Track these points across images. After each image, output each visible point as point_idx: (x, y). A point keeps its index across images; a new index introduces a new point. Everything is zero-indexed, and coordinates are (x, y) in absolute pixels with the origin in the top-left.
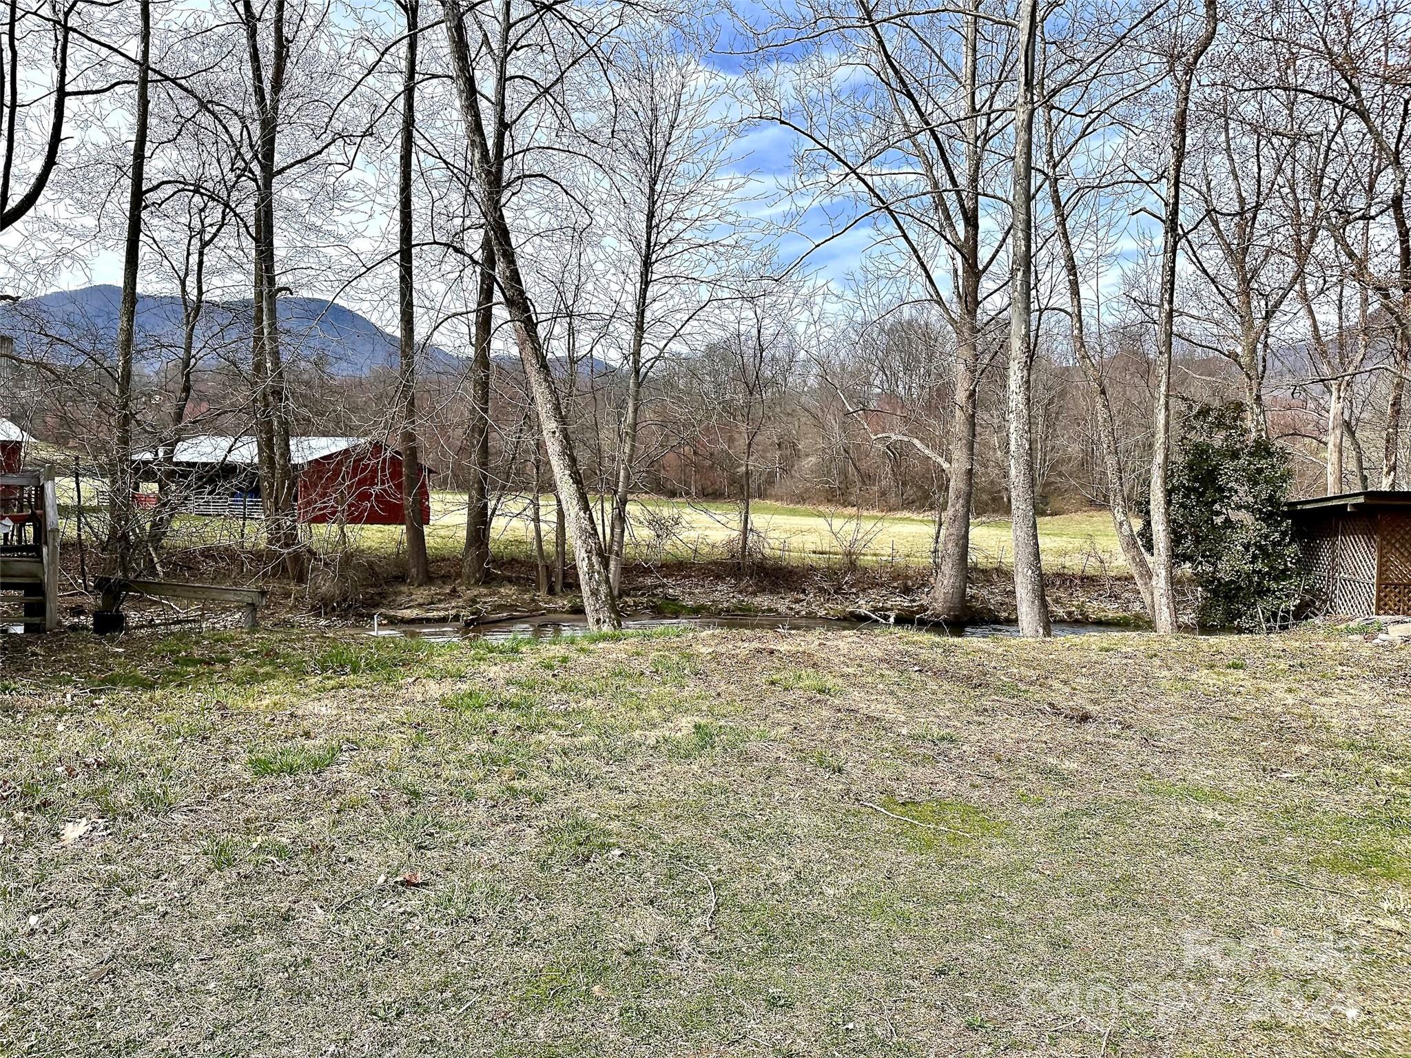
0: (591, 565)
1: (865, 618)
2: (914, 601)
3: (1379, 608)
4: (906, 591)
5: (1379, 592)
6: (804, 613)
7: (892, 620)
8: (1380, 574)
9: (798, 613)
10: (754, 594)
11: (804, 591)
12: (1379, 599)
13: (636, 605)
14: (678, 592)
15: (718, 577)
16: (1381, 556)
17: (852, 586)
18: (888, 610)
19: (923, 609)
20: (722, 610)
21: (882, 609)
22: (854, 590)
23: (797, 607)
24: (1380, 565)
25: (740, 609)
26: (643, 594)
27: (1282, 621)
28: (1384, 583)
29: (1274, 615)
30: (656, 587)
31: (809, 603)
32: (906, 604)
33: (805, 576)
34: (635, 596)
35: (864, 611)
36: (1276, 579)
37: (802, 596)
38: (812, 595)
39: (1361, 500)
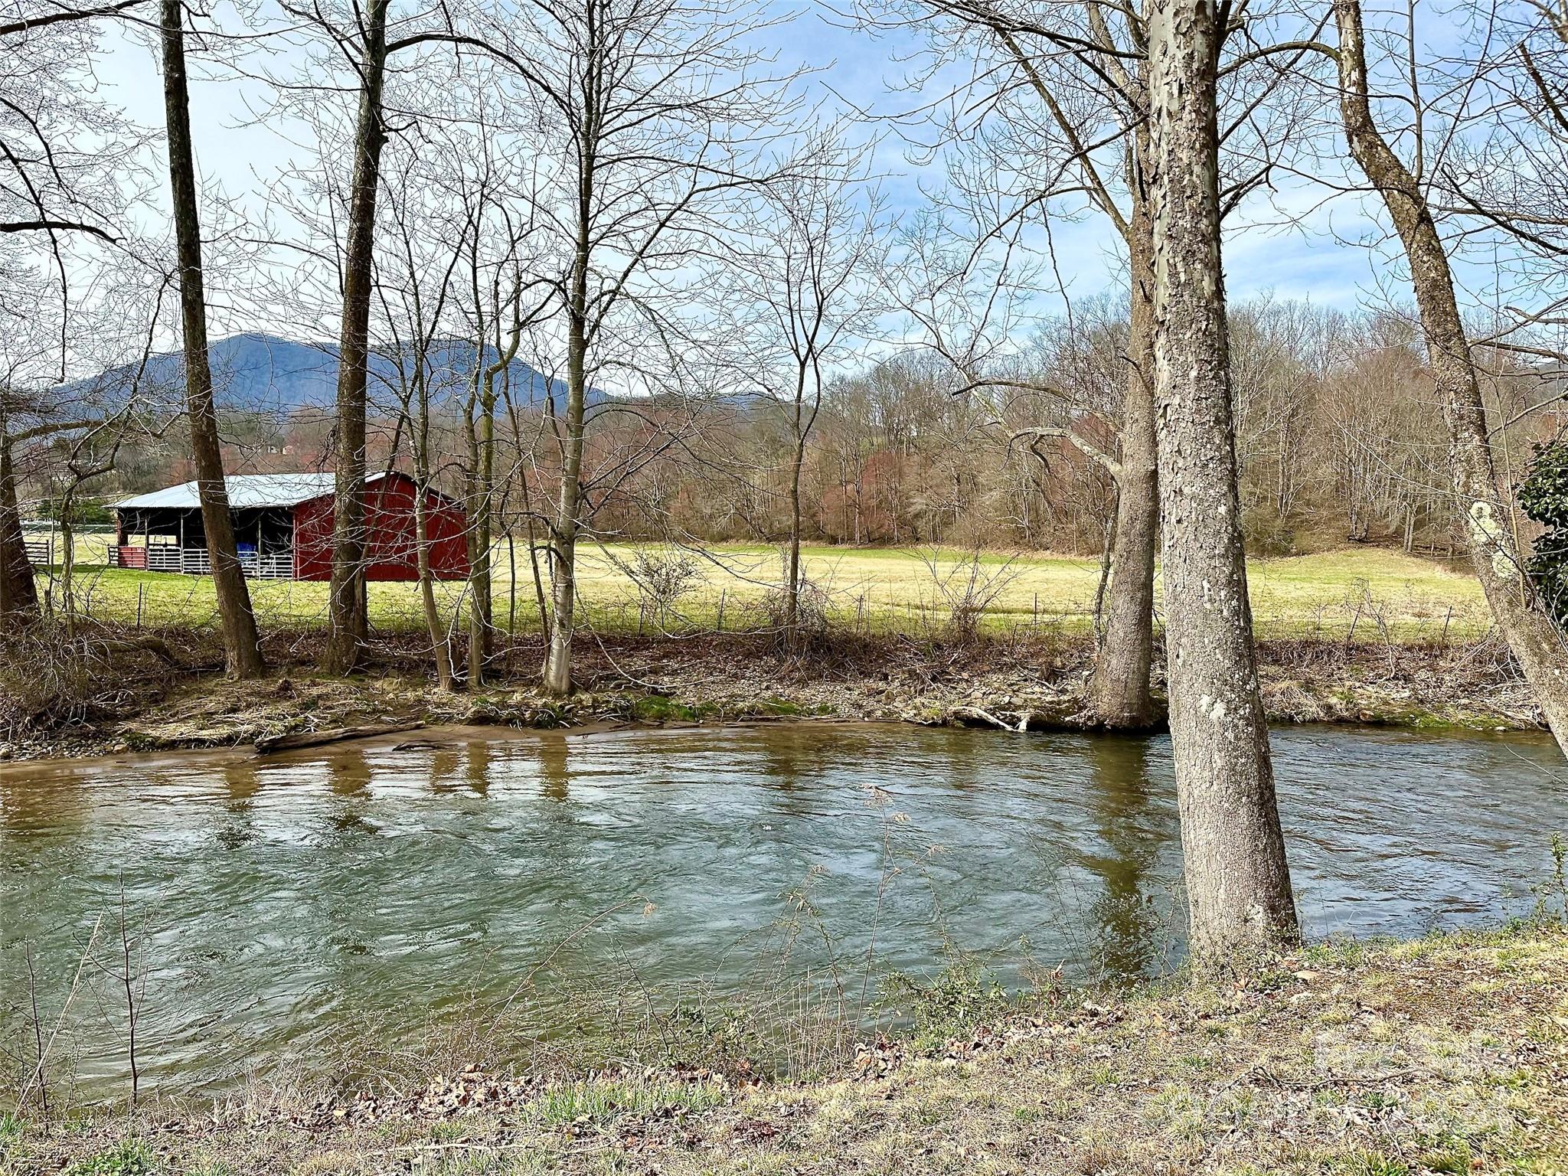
1: (981, 724)
2: (1063, 691)
4: (1053, 675)
6: (879, 713)
7: (1023, 726)
9: (869, 714)
10: (803, 683)
11: (885, 677)
13: (596, 705)
14: (678, 681)
15: (748, 655)
17: (963, 668)
18: (1017, 708)
19: (1078, 705)
20: (741, 711)
21: (1009, 706)
22: (965, 675)
23: (870, 703)
25: (771, 709)
26: (616, 687)
31: (891, 698)
32: (1049, 698)
33: (890, 652)
34: (602, 690)
35: (976, 711)
37: (882, 685)
38: (897, 683)
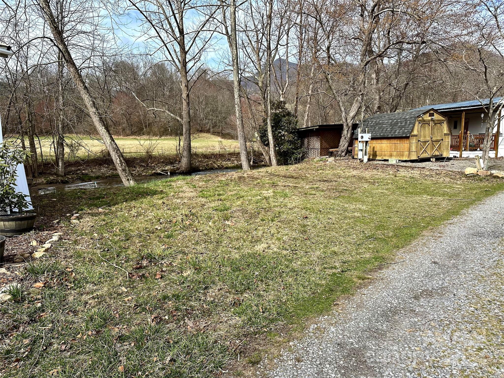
0: (121, 161)
1: (160, 174)
2: (174, 167)
3: (321, 155)
4: (171, 163)
5: (321, 150)
6: (137, 174)
7: (169, 174)
8: (321, 146)
9: (135, 175)
11: (135, 167)
12: (321, 152)
13: (72, 178)
14: (86, 171)
15: (100, 165)
16: (321, 141)
17: (152, 164)
18: (166, 170)
19: (178, 169)
20: (107, 177)
21: (165, 170)
24: (321, 144)
25: (114, 176)
26: (73, 174)
27: (298, 161)
28: (321, 149)
29: (296, 159)
30: (77, 171)
32: (172, 168)
33: (133, 161)
34: (70, 175)
35: (159, 171)
36: (296, 150)
37: (134, 169)
38: (138, 168)
39: (318, 127)
